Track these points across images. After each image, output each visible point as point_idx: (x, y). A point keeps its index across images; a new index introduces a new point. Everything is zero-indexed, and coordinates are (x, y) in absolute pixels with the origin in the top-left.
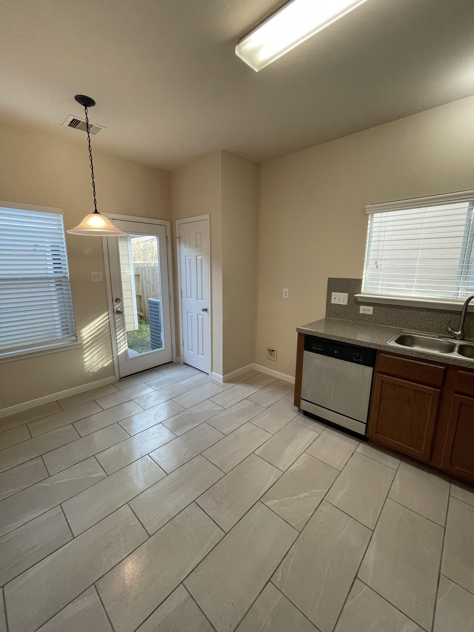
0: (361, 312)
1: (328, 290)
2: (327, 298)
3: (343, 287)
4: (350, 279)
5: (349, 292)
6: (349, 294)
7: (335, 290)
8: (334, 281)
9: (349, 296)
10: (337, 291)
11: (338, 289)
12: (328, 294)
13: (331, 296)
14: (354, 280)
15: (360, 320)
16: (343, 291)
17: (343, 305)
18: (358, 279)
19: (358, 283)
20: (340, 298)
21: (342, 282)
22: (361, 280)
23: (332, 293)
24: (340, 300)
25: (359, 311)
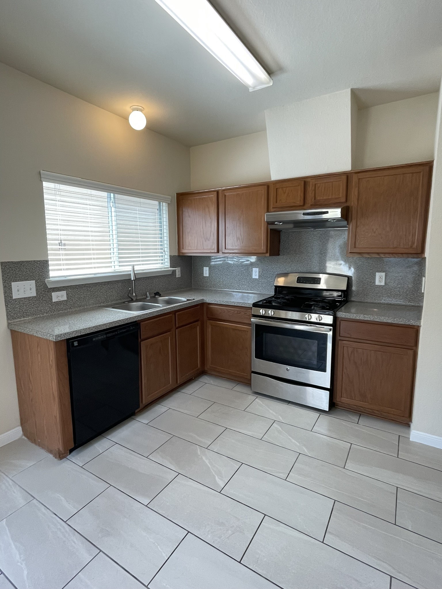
0: (54, 300)
1: (4, 281)
2: (5, 293)
3: (26, 273)
4: (34, 261)
5: (35, 278)
6: (35, 282)
7: (16, 279)
8: (11, 266)
9: (36, 283)
10: (18, 280)
11: (19, 277)
12: (5, 287)
13: (10, 289)
14: (38, 262)
15: (54, 311)
16: (27, 279)
17: (30, 297)
18: (43, 261)
19: (43, 265)
20: (25, 288)
21: (23, 266)
22: (47, 261)
23: (11, 284)
24: (25, 292)
25: (52, 299)
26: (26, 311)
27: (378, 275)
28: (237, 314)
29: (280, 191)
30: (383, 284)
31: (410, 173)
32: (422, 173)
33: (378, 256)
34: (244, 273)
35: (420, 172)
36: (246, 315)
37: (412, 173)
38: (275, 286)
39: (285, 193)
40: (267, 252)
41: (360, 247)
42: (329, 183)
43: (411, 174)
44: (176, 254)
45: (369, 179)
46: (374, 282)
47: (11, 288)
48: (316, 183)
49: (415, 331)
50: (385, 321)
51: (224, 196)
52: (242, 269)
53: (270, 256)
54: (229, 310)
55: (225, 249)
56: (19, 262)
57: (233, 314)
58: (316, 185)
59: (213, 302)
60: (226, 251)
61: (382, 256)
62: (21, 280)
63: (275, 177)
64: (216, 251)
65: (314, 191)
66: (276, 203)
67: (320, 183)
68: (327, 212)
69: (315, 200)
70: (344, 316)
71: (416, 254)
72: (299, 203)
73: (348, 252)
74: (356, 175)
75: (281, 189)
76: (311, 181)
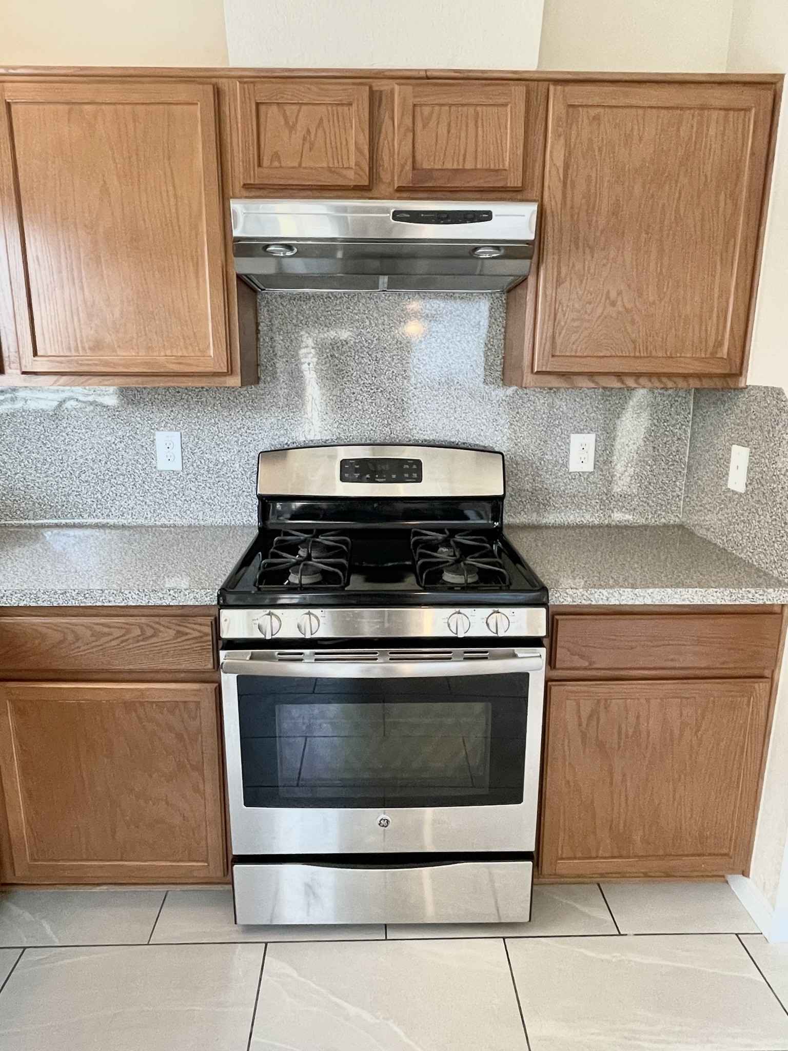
27: (577, 440)
28: (143, 640)
29: (272, 114)
30: (589, 467)
31: (720, 109)
32: (753, 111)
33: (619, 385)
34: (118, 450)
35: (747, 110)
36: (184, 638)
37: (725, 109)
38: (260, 497)
39: (292, 128)
40: (230, 372)
41: (568, 354)
42: (466, 108)
43: (722, 113)
45: (601, 110)
46: (566, 464)
48: (417, 101)
52: (108, 439)
53: (243, 385)
55: (35, 353)
57: (123, 642)
58: (418, 109)
60: (40, 365)
61: (630, 382)
65: (410, 135)
66: (260, 165)
67: (433, 105)
68: (486, 216)
69: (414, 169)
70: (568, 601)
71: (725, 376)
72: (351, 174)
73: (526, 369)
74: (559, 88)
75: (275, 108)
76: (397, 88)
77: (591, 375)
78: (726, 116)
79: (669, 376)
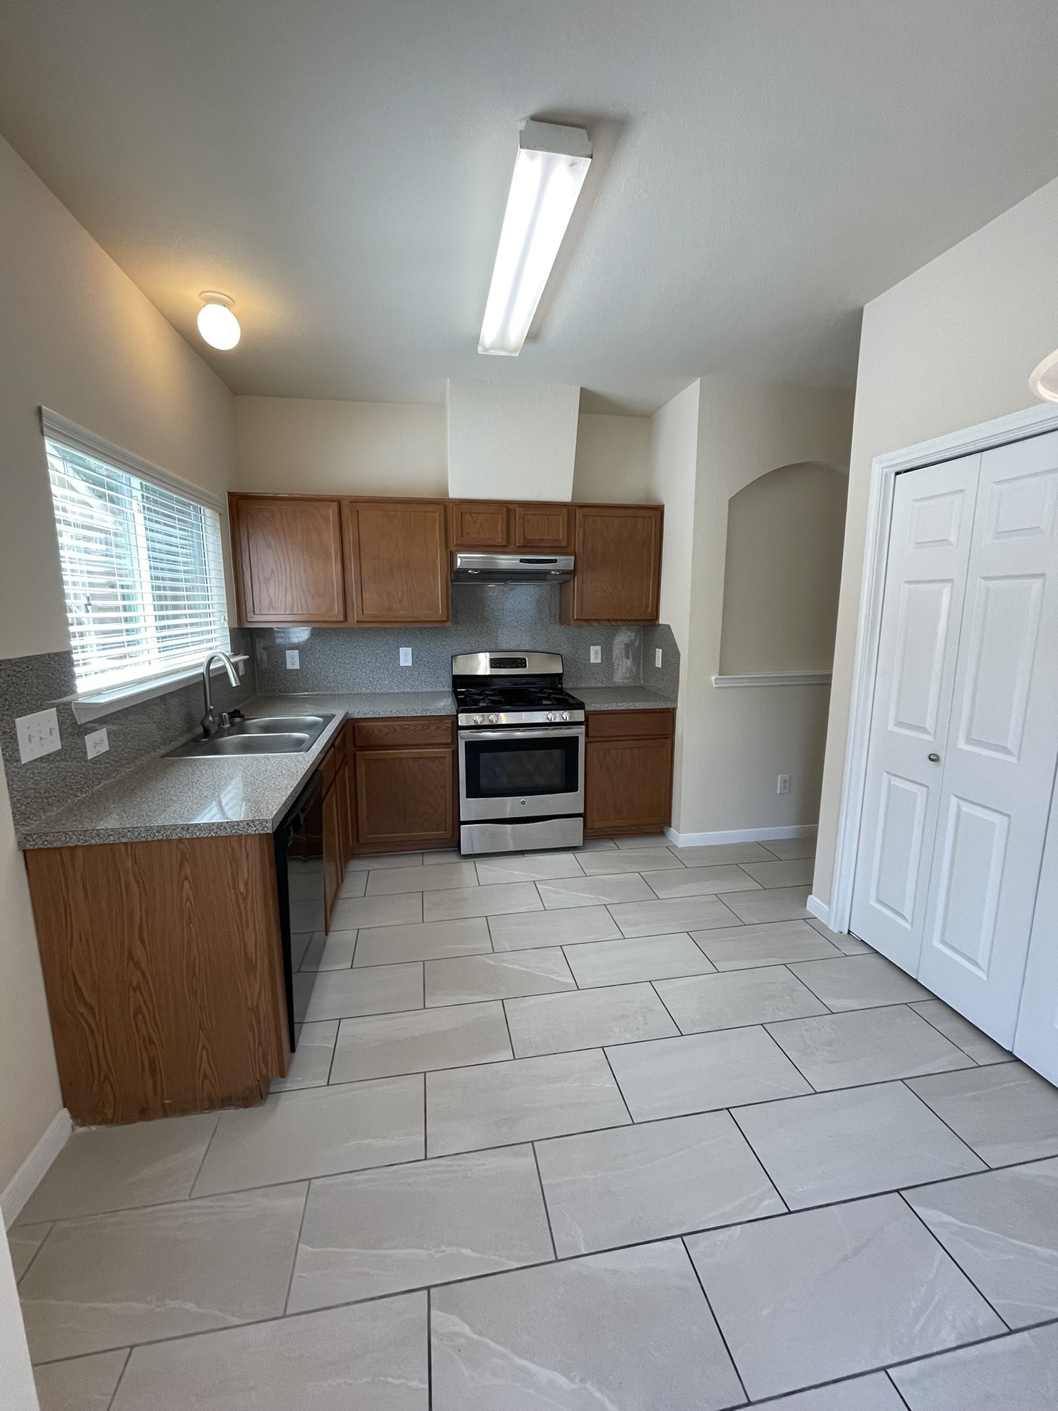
0: (90, 754)
2: (4, 749)
3: (38, 688)
5: (54, 702)
6: (56, 711)
7: (21, 707)
9: (58, 713)
10: (26, 710)
11: (26, 702)
12: (3, 733)
13: (14, 737)
16: (42, 705)
17: (49, 755)
18: (63, 653)
19: (64, 665)
20: (40, 731)
21: (31, 670)
22: (69, 653)
23: (14, 723)
24: (43, 741)
25: (86, 753)
26: (47, 794)
27: (593, 649)
28: (424, 730)
29: (467, 517)
30: (599, 661)
34: (381, 657)
35: (651, 518)
36: (440, 729)
38: (449, 676)
39: (475, 522)
40: (447, 620)
41: (587, 612)
42: (543, 516)
44: (236, 626)
45: (596, 518)
46: (589, 659)
47: (15, 734)
48: (525, 513)
49: (669, 715)
50: (641, 707)
51: (355, 513)
52: (377, 651)
53: (452, 625)
54: (405, 726)
56: (22, 660)
57: (414, 732)
58: (526, 516)
59: (369, 716)
60: (366, 618)
62: (30, 710)
63: (454, 493)
64: (342, 619)
65: (523, 526)
66: (463, 538)
67: (532, 515)
68: (555, 561)
69: (524, 539)
70: (592, 709)
71: (651, 620)
72: (499, 541)
73: (571, 619)
74: (580, 510)
75: (468, 515)
76: (517, 508)
77: (597, 620)
78: (644, 520)
79: (628, 620)
